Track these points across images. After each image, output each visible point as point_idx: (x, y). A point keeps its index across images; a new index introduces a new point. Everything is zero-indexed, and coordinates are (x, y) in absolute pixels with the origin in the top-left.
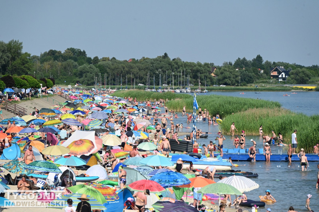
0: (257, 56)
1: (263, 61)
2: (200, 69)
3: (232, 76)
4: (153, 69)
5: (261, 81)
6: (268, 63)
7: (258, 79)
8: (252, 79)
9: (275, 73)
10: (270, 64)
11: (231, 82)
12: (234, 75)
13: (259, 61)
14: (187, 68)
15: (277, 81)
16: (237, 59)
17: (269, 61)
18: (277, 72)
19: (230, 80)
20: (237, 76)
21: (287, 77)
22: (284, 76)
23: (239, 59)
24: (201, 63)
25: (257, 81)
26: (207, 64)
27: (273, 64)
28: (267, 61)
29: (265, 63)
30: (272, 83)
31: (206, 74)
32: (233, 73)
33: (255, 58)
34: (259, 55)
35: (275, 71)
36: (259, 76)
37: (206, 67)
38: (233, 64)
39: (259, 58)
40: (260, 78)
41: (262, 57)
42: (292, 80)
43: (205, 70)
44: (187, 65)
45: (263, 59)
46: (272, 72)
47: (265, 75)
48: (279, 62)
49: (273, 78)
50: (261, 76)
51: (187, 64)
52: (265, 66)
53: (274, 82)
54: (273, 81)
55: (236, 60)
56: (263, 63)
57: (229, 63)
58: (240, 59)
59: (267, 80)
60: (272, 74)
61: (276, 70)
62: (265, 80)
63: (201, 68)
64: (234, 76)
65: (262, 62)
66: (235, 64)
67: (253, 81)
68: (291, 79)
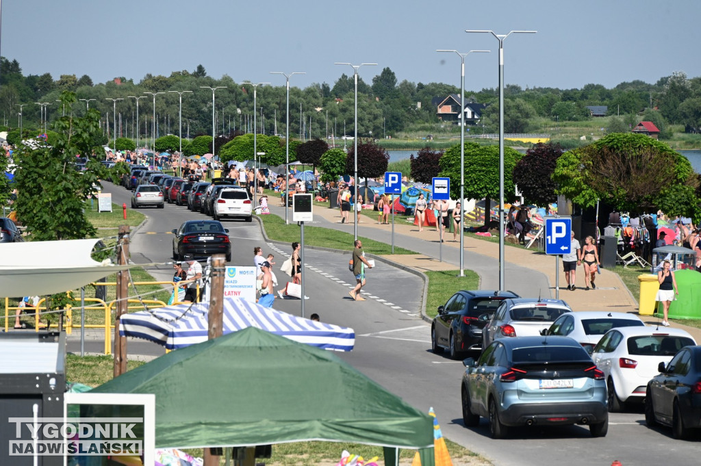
0: (384, 69)
1: (396, 81)
2: (297, 101)
3: (367, 117)
4: (195, 103)
5: (419, 126)
6: (406, 85)
7: (413, 122)
8: (400, 122)
9: (447, 109)
10: (412, 89)
11: (365, 129)
12: (370, 114)
13: (388, 81)
14: (270, 100)
15: (455, 125)
16: (340, 77)
17: (409, 81)
18: (450, 106)
19: (363, 125)
20: (376, 117)
21: (476, 117)
22: (469, 116)
23: (344, 76)
24: (298, 88)
25: (412, 126)
26: (312, 91)
27: (418, 87)
28: (405, 82)
29: (401, 85)
30: (444, 131)
31: (310, 112)
32: (368, 111)
33: (380, 74)
34: (388, 68)
35: (446, 103)
36: (414, 115)
37: (310, 96)
38: (331, 88)
39: (388, 76)
40: (417, 119)
41: (393, 73)
42: (493, 125)
43: (308, 103)
44: (269, 94)
45: (397, 76)
46: (440, 107)
47: (425, 113)
48: (433, 84)
49: (443, 119)
50: (418, 115)
51: (269, 90)
52: (400, 92)
53: (448, 129)
54: (446, 126)
55: (338, 80)
56: (396, 85)
57: (323, 85)
58: (346, 77)
59: (434, 125)
60: (440, 111)
61: (450, 102)
62: (427, 124)
63: (300, 98)
64: (371, 117)
65: (395, 83)
66: (336, 87)
67: (403, 127)
68: (491, 122)
